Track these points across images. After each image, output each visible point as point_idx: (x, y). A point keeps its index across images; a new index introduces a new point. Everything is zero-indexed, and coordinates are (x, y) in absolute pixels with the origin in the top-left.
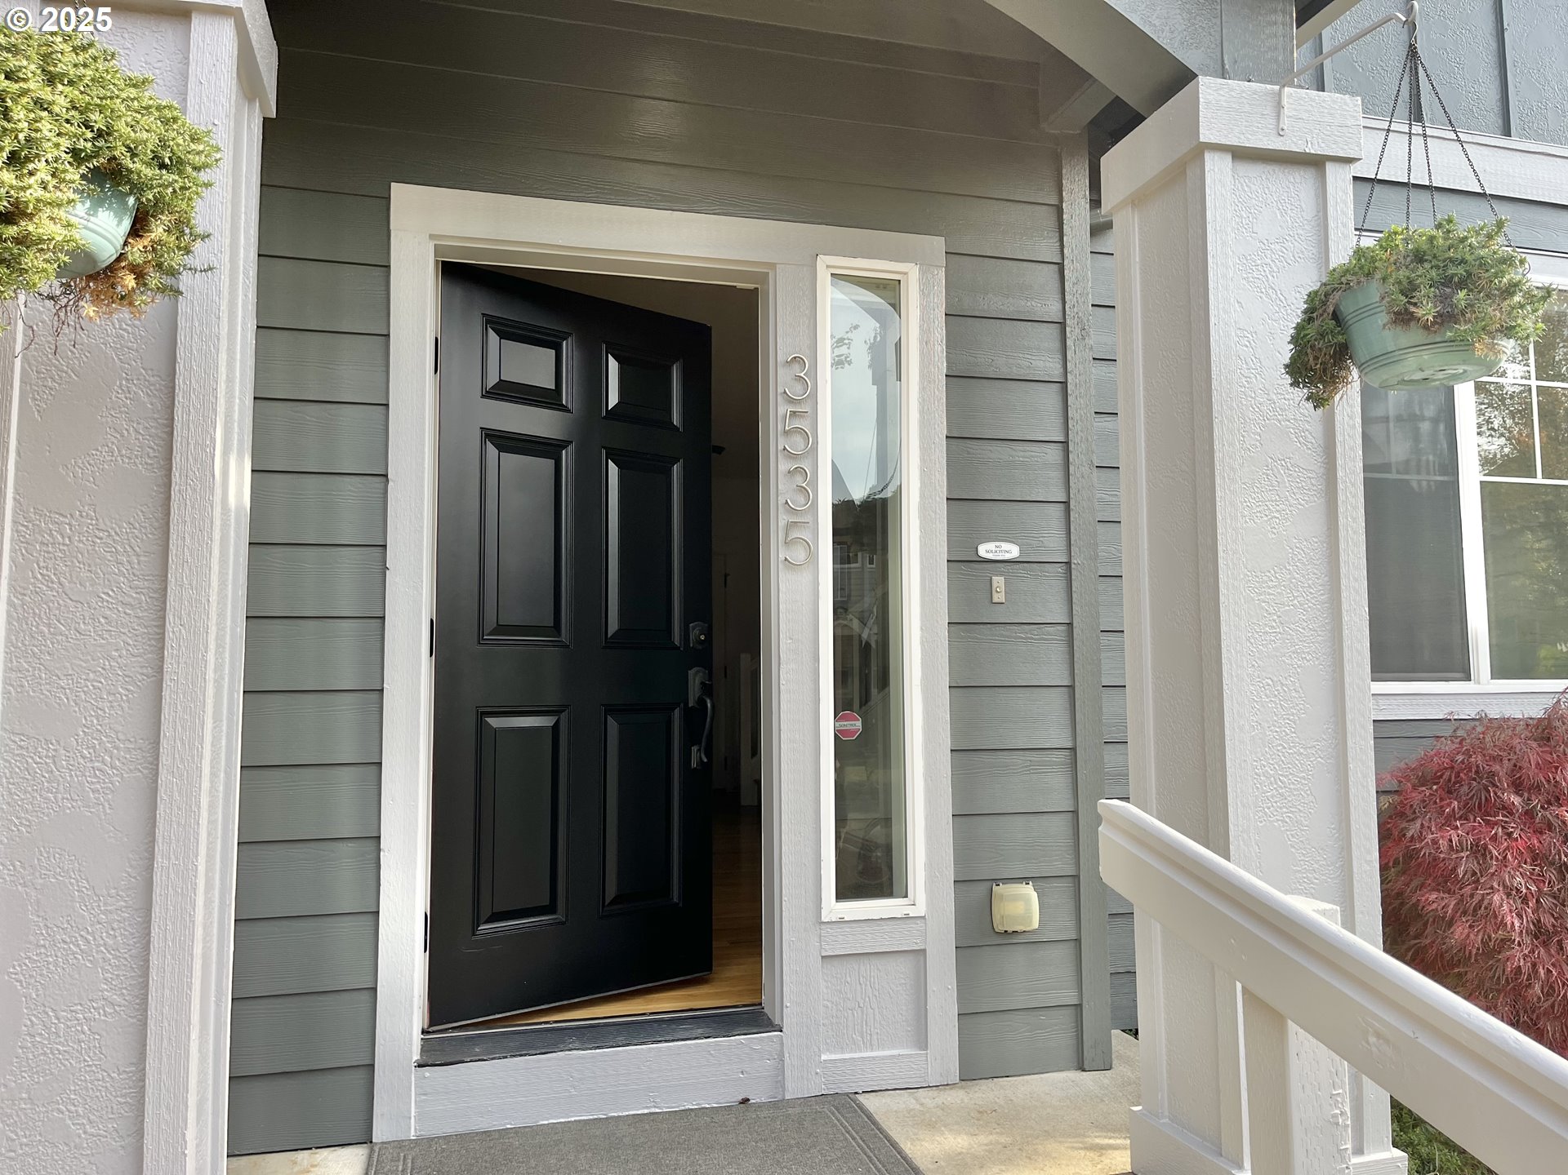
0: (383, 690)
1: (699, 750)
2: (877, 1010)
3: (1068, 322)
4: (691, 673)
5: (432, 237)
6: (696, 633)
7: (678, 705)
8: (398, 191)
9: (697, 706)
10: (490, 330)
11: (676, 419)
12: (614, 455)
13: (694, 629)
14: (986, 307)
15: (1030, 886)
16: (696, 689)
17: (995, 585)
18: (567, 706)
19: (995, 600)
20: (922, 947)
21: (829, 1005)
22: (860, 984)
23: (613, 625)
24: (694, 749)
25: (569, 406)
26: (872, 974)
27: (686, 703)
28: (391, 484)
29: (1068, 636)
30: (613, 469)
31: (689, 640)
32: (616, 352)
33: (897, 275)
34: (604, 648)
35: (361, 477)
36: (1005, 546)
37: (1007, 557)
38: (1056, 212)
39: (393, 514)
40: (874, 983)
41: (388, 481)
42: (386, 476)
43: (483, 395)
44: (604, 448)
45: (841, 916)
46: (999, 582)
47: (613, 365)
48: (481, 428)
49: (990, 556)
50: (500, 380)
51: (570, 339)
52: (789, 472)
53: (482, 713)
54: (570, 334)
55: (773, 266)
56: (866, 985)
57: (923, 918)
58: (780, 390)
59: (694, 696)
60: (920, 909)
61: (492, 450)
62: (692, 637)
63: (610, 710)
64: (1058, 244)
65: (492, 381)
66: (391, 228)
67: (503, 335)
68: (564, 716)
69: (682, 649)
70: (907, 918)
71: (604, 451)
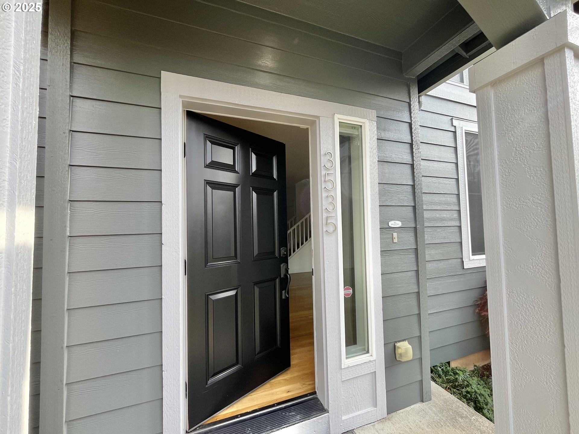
0: (162, 298)
1: (285, 292)
2: (360, 396)
3: (414, 143)
4: (282, 265)
5: (181, 96)
6: (283, 251)
7: (278, 278)
8: (164, 74)
9: (284, 277)
10: (208, 141)
11: (275, 176)
12: (254, 189)
13: (282, 250)
14: (389, 137)
15: (407, 342)
16: (284, 271)
17: (394, 236)
18: (240, 286)
19: (395, 242)
20: (375, 371)
21: (344, 398)
22: (354, 387)
23: (256, 252)
24: (283, 292)
25: (239, 172)
26: (358, 383)
27: (280, 276)
28: (163, 206)
29: (416, 253)
30: (254, 195)
31: (281, 254)
32: (255, 151)
33: (361, 123)
34: (253, 261)
35: (149, 203)
36: (397, 222)
37: (398, 226)
38: (408, 105)
39: (165, 219)
40: (359, 386)
41: (162, 204)
42: (161, 202)
43: (205, 167)
44: (251, 187)
45: (349, 365)
46: (395, 235)
47: (254, 157)
48: (204, 180)
49: (393, 226)
50: (212, 161)
51: (238, 146)
52: (327, 197)
53: (208, 295)
54: (238, 144)
55: (318, 117)
56: (356, 388)
57: (375, 360)
58: (323, 165)
59: (283, 273)
60: (374, 358)
61: (209, 189)
62: (282, 253)
63: (256, 284)
64: (409, 116)
65: (209, 161)
66: (161, 91)
67: (213, 143)
68: (239, 289)
69: (278, 257)
70: (370, 361)
71: (251, 188)
